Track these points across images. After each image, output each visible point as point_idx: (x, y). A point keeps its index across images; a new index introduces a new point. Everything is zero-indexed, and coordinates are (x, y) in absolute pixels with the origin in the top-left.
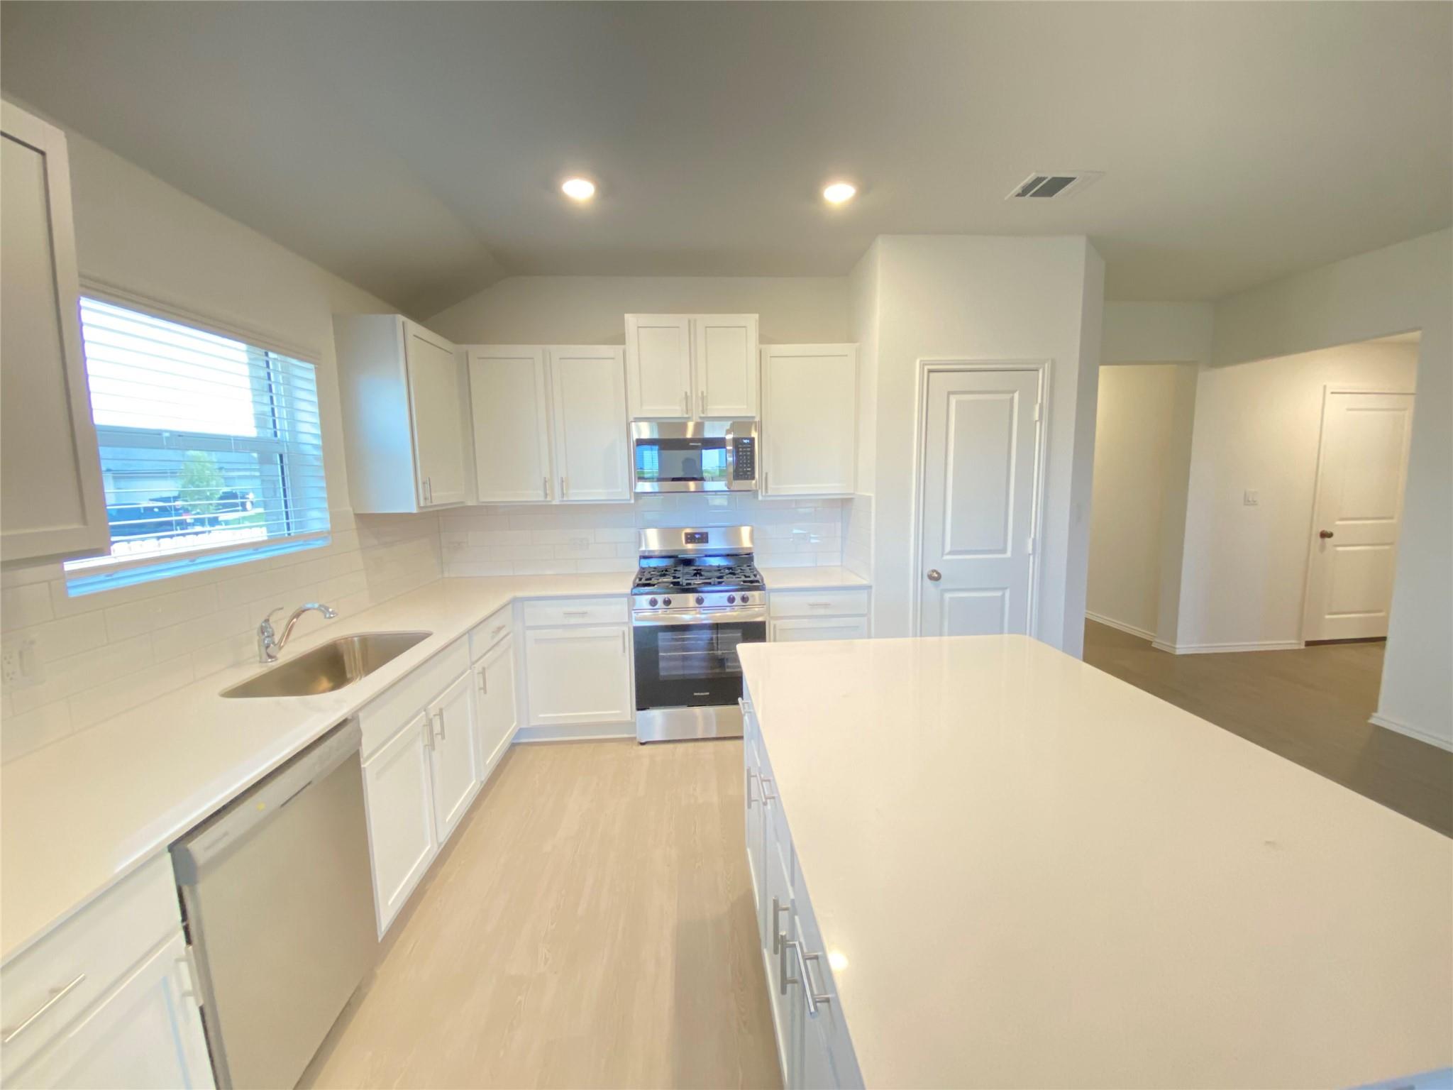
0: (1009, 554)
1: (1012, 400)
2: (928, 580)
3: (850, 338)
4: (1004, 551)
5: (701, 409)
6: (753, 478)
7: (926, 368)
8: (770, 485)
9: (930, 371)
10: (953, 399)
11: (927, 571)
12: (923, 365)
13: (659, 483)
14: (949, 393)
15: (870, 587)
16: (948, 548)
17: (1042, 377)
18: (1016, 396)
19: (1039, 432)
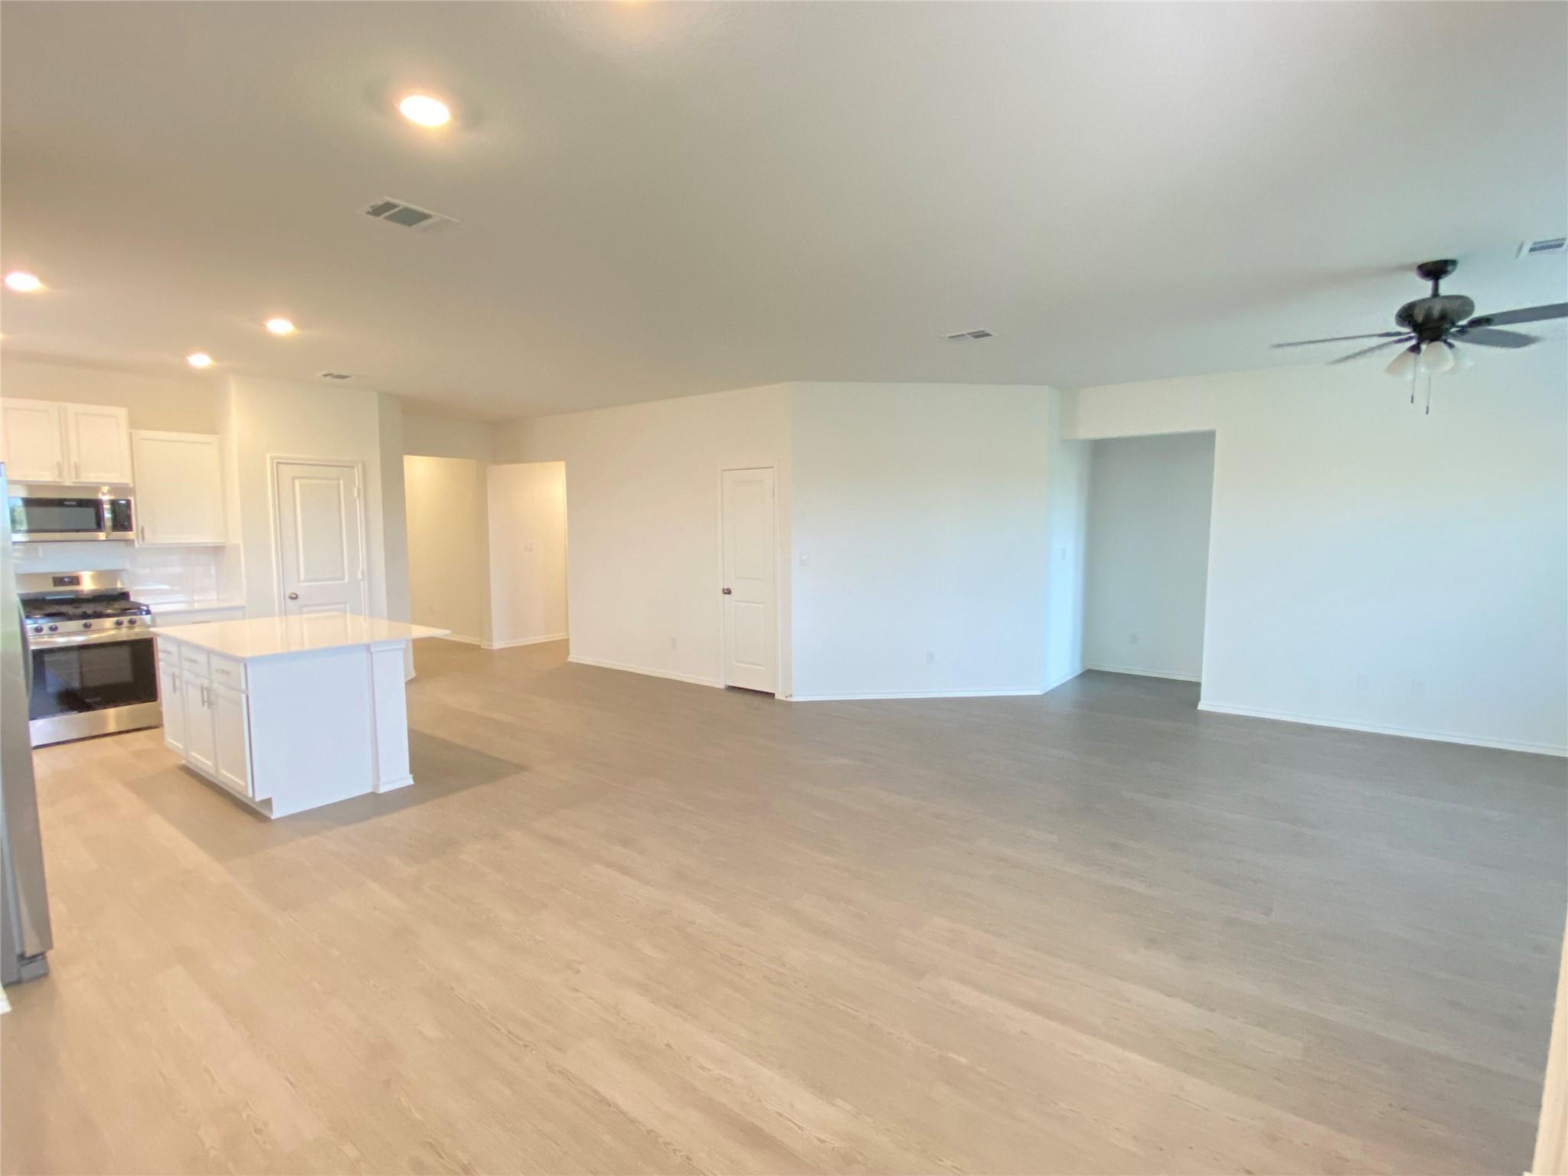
0: (346, 580)
1: (339, 485)
2: (290, 600)
3: (212, 430)
4: (343, 578)
5: (74, 474)
6: (131, 530)
7: (275, 461)
8: (147, 536)
9: (278, 463)
10: (297, 482)
11: (288, 594)
12: (272, 459)
13: (31, 534)
14: (294, 478)
15: (244, 607)
16: (302, 577)
17: (357, 473)
18: (341, 482)
19: (359, 506)
